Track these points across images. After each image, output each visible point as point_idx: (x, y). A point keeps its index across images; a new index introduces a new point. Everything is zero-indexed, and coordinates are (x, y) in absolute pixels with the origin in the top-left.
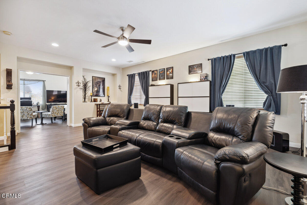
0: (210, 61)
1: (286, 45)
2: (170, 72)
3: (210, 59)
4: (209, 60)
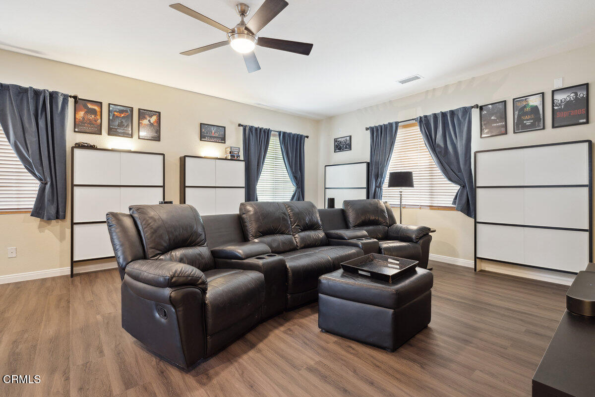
0: (242, 128)
1: (307, 137)
2: (149, 121)
3: (242, 126)
4: (240, 125)
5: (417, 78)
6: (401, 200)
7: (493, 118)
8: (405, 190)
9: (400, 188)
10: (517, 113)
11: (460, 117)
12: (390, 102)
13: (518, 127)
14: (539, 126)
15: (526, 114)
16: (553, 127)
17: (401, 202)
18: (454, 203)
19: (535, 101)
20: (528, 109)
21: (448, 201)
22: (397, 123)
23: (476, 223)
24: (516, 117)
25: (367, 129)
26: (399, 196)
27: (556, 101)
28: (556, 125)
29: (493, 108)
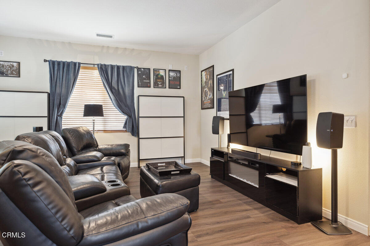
5: (111, 37)
6: (94, 126)
7: (144, 77)
8: (97, 119)
9: (92, 117)
10: (155, 77)
11: (128, 72)
12: (70, 43)
13: (155, 85)
14: (164, 86)
15: (158, 78)
16: (169, 88)
17: (94, 129)
18: (125, 127)
19: (162, 73)
20: (159, 76)
21: (121, 126)
22: (79, 64)
23: (139, 139)
24: (155, 79)
25: (45, 61)
26: (93, 123)
27: (170, 75)
28: (170, 87)
29: (144, 70)
